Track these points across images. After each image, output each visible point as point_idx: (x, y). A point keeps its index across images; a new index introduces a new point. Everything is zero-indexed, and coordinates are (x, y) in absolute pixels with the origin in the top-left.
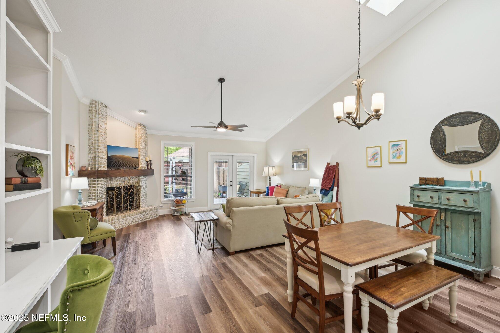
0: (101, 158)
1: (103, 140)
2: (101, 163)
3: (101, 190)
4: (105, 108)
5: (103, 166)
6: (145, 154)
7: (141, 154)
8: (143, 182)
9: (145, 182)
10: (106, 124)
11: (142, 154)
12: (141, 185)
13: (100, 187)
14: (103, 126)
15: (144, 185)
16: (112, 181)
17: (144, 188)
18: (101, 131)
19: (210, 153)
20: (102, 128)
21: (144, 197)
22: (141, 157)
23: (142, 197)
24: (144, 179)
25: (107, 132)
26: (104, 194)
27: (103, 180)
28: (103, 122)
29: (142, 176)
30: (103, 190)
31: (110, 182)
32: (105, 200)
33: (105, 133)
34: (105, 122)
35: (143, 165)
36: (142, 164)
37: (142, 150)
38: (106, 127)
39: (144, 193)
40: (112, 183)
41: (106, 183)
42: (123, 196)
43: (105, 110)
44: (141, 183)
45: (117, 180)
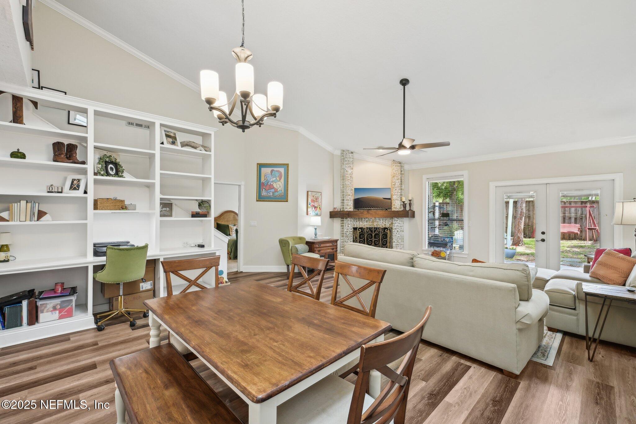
0: (347, 200)
1: (349, 183)
2: (347, 205)
3: (348, 229)
4: (351, 154)
5: (349, 207)
6: (399, 194)
7: (394, 194)
8: (396, 225)
9: (399, 225)
10: (352, 169)
11: (396, 194)
12: (394, 228)
13: (346, 226)
14: (350, 171)
15: (398, 229)
16: (361, 221)
17: (398, 231)
18: (348, 175)
19: (492, 185)
20: (348, 173)
21: (399, 242)
22: (394, 197)
23: (396, 241)
24: (398, 222)
25: (354, 176)
26: (350, 233)
27: (349, 220)
28: (350, 167)
29: (395, 218)
30: (349, 229)
31: (359, 223)
32: (351, 239)
33: (351, 177)
34: (352, 167)
35: (397, 206)
36: (396, 204)
37: (396, 190)
38: (352, 172)
39: (399, 238)
40: (361, 223)
41: (352, 223)
42: (366, 236)
43: (351, 156)
44: (394, 226)
45: (367, 221)
